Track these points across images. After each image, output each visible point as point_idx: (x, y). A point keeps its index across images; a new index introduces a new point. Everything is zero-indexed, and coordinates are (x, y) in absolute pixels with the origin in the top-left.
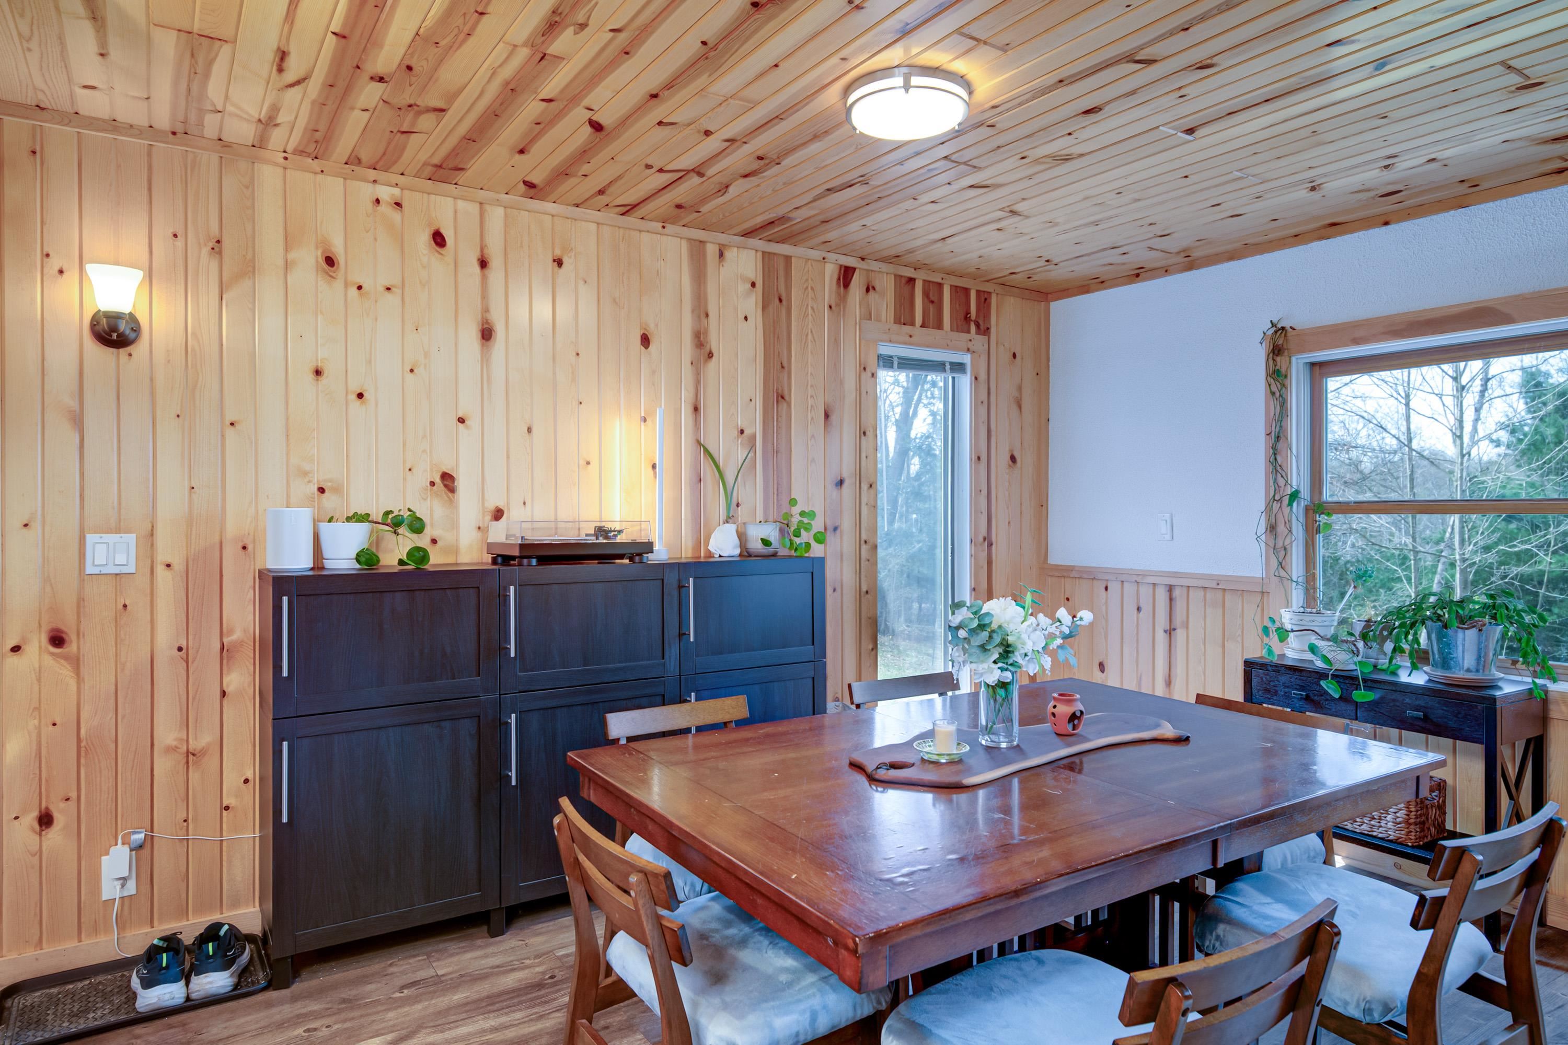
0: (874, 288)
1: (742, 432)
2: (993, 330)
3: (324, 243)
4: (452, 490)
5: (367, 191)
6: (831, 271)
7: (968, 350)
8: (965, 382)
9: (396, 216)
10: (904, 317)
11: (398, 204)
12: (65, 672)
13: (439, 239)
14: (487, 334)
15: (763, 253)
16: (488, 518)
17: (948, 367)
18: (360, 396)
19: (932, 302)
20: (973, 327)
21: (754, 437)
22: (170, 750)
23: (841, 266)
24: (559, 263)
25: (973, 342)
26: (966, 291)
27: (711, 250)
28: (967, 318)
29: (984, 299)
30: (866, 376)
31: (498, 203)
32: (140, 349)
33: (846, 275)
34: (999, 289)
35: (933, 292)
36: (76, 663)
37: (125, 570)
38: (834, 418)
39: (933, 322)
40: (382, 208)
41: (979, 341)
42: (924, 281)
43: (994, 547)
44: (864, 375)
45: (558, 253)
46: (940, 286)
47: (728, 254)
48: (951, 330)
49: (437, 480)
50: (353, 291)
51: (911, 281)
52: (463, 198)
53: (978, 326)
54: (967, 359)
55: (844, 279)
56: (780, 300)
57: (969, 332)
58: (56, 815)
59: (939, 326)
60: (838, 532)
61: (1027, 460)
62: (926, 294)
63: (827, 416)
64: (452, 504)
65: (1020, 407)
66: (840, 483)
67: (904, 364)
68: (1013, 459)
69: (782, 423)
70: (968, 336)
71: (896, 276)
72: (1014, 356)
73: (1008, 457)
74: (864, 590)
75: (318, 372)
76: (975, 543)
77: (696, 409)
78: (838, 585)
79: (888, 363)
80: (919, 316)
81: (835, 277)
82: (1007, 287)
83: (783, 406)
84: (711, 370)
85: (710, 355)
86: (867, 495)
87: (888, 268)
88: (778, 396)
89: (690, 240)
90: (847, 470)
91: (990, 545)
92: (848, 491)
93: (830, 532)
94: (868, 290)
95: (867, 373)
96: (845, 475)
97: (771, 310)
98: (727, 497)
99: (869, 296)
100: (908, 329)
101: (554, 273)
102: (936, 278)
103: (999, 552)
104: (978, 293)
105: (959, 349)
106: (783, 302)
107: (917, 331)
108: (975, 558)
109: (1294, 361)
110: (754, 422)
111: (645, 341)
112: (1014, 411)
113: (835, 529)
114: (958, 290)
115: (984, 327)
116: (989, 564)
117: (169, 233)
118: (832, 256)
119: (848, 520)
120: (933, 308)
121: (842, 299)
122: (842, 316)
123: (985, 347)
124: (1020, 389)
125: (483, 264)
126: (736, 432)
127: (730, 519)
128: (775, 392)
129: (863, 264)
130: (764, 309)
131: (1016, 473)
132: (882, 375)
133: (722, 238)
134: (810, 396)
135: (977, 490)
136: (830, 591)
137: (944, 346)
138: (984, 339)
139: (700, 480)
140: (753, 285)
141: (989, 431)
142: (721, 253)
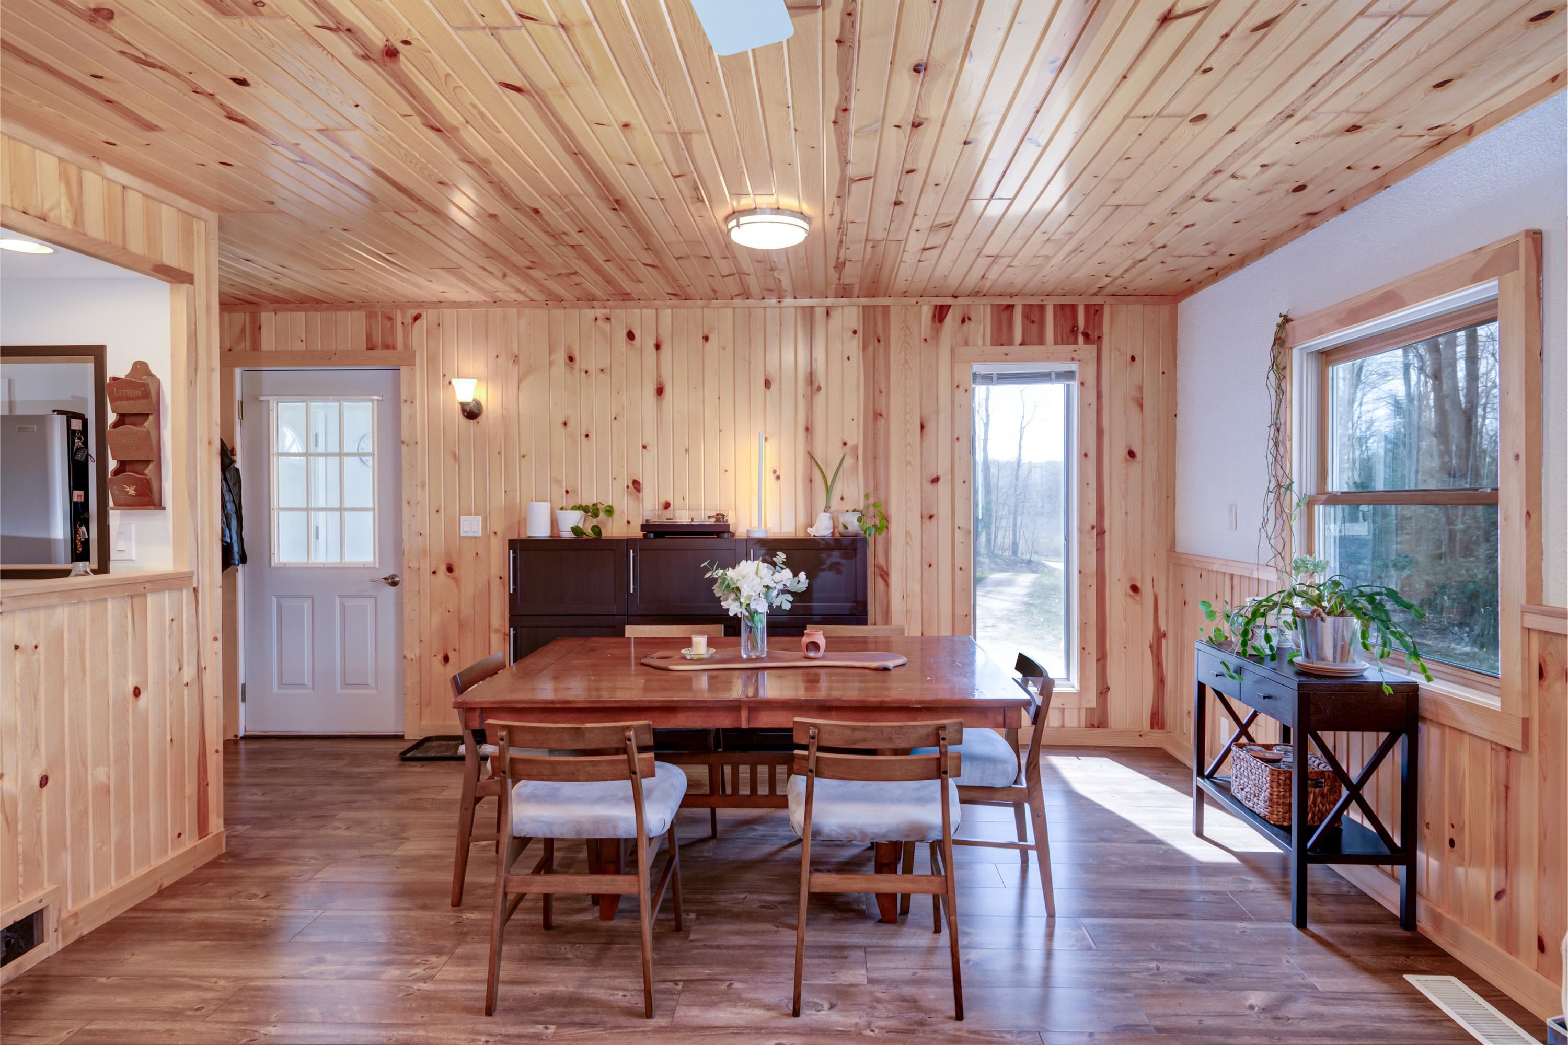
0: (969, 319)
1: (845, 444)
2: (1106, 339)
3: (569, 349)
4: (638, 490)
5: (590, 313)
6: (926, 312)
7: (1073, 359)
8: (1075, 385)
9: (606, 326)
10: (1001, 337)
11: (607, 319)
12: (453, 585)
13: (631, 336)
14: (660, 391)
15: (864, 307)
16: (661, 507)
17: (1053, 376)
18: (587, 436)
19: (1033, 322)
20: (1081, 339)
21: (856, 448)
22: (497, 631)
23: (936, 306)
24: (706, 338)
25: (1078, 352)
26: (1073, 308)
27: (820, 313)
28: (1074, 330)
29: (1094, 312)
30: (959, 393)
31: (667, 307)
32: (482, 419)
33: (940, 313)
34: (1111, 300)
35: (1034, 314)
36: (456, 580)
37: (476, 535)
38: (929, 428)
39: (1034, 337)
40: (599, 322)
41: (1086, 350)
42: (1024, 305)
43: (1107, 536)
44: (957, 392)
45: (706, 332)
46: (1042, 307)
47: (834, 314)
48: (1055, 344)
49: (631, 485)
50: (583, 373)
51: (1010, 307)
52: (646, 307)
53: (1086, 336)
54: (1074, 367)
55: (939, 315)
56: (879, 341)
57: (1076, 343)
58: (450, 656)
59: (1041, 342)
60: (934, 519)
61: (1150, 456)
62: (1026, 316)
63: (922, 427)
64: (638, 500)
65: (1141, 406)
66: (936, 480)
67: (1005, 378)
68: (1132, 454)
69: (881, 434)
70: (1074, 347)
71: (992, 305)
72: (1133, 358)
73: (1125, 452)
74: (957, 566)
75: (565, 424)
76: (1081, 531)
77: (807, 429)
78: (934, 562)
79: (988, 379)
80: (1018, 336)
81: (930, 315)
82: (1124, 296)
83: (881, 422)
84: (820, 398)
85: (819, 389)
86: (960, 489)
87: (984, 300)
88: (878, 415)
89: (803, 307)
90: (942, 470)
91: (1101, 533)
92: (943, 487)
93: (926, 520)
94: (963, 321)
95: (962, 389)
96: (940, 473)
97: (870, 349)
98: (828, 490)
99: (966, 325)
100: (1005, 349)
101: (703, 346)
102: (1035, 301)
103: (1114, 539)
104: (1087, 307)
105: (1065, 360)
106: (882, 342)
107: (1015, 349)
108: (1081, 544)
109: (1295, 352)
110: (855, 436)
111: (767, 384)
112: (1134, 410)
113: (931, 517)
114: (1063, 306)
115: (1092, 337)
116: (1100, 550)
117: (495, 355)
118: (927, 299)
119: (943, 510)
120: (1034, 328)
121: (937, 332)
122: (937, 346)
123: (1094, 354)
124: (1140, 388)
125: (658, 347)
126: (841, 444)
127: (827, 509)
128: (875, 412)
129: (960, 301)
130: (864, 349)
131: (1135, 467)
132: (980, 390)
133: (829, 302)
134: (907, 413)
135: (1083, 484)
136: (926, 566)
137: (1048, 359)
138: (1093, 348)
139: (811, 481)
140: (855, 332)
141: (1100, 432)
142: (828, 313)
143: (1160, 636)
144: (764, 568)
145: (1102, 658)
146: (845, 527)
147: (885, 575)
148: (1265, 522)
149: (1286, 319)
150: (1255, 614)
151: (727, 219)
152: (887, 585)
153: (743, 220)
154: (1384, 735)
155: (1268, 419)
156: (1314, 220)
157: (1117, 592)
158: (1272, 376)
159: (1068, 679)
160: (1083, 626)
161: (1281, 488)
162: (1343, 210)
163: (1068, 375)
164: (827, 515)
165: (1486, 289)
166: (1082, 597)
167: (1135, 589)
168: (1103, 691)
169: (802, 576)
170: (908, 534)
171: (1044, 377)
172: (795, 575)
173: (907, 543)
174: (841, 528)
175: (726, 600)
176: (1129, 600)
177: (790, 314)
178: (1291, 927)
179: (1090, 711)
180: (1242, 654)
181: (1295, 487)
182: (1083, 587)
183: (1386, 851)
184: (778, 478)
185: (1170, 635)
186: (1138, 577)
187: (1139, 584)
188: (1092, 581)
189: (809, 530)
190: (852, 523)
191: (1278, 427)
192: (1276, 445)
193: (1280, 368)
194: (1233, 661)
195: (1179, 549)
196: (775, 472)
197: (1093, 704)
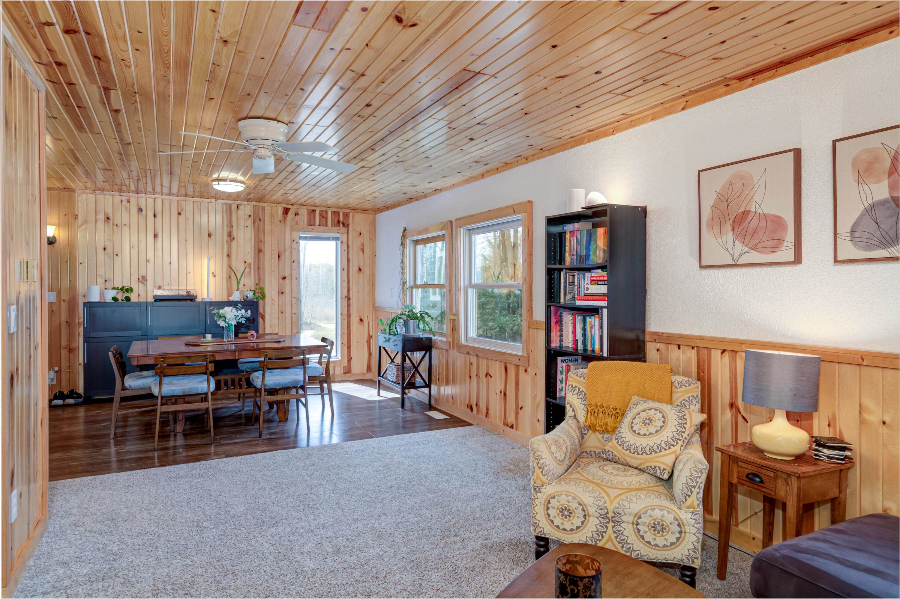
0: (298, 214)
1: (246, 262)
2: (350, 226)
3: (106, 214)
4: (145, 280)
5: (119, 198)
6: (280, 210)
7: (339, 232)
8: (339, 242)
9: (128, 204)
10: (311, 223)
11: (128, 201)
13: (140, 210)
14: (155, 236)
15: (254, 205)
16: (157, 288)
18: (117, 255)
19: (323, 217)
20: (341, 225)
21: (250, 264)
23: (284, 208)
24: (180, 214)
25: (340, 230)
26: (338, 213)
27: (234, 207)
28: (339, 222)
29: (346, 215)
32: (56, 245)
33: (286, 211)
34: (352, 211)
35: (323, 214)
37: (52, 301)
38: (282, 257)
39: (324, 224)
40: (124, 202)
41: (342, 229)
42: (320, 210)
43: (351, 300)
44: (293, 243)
45: (179, 211)
46: (326, 212)
47: (241, 207)
48: (331, 226)
49: (140, 278)
50: (115, 226)
51: (314, 211)
53: (343, 224)
54: (338, 235)
56: (260, 220)
57: (339, 226)
59: (326, 225)
60: (284, 294)
61: (366, 270)
62: (321, 215)
63: (279, 257)
64: (145, 285)
65: (363, 251)
66: (284, 278)
67: (311, 238)
68: (360, 269)
69: (261, 259)
70: (339, 228)
71: (307, 210)
72: (360, 234)
73: (357, 269)
74: (293, 313)
75: (105, 249)
76: (341, 298)
77: (228, 256)
78: (284, 311)
79: (306, 238)
80: (317, 222)
81: (282, 212)
82: (357, 210)
83: (261, 254)
84: (234, 243)
85: (234, 239)
86: (295, 282)
87: (304, 207)
88: (260, 251)
89: (226, 204)
90: (287, 274)
91: (349, 299)
92: (287, 281)
93: (280, 294)
94: (296, 215)
95: (295, 242)
96: (286, 275)
97: (256, 224)
98: (238, 283)
99: (297, 217)
100: (312, 227)
101: (178, 217)
102: (325, 209)
103: (353, 301)
104: (344, 213)
105: (336, 233)
106: (262, 221)
107: (316, 227)
108: (341, 303)
109: (408, 240)
110: (250, 259)
111: (210, 235)
112: (361, 252)
113: (282, 293)
114: (335, 212)
115: (346, 225)
116: (349, 306)
117: (64, 214)
118: (281, 205)
119: (287, 290)
120: (324, 220)
121: (285, 218)
122: (285, 224)
123: (346, 231)
124: (363, 245)
125: (155, 216)
126: (243, 262)
127: (238, 289)
128: (258, 249)
129: (294, 207)
130: (254, 223)
131: (361, 274)
132: (302, 243)
133: (238, 202)
134: (272, 250)
135: (342, 281)
136: (280, 313)
137: (329, 232)
138: (346, 228)
139: (230, 277)
140: (250, 216)
141: (348, 260)
142: (238, 207)
143: (370, 337)
144: (234, 310)
145: (349, 347)
146: (247, 297)
147: (263, 317)
148: (399, 294)
149: (405, 230)
150: (393, 321)
151: (214, 180)
152: (264, 320)
153: (220, 182)
154: (424, 352)
155: (400, 261)
156: (411, 200)
157: (354, 321)
158: (401, 247)
159: (336, 356)
160: (342, 334)
161: (404, 283)
162: (418, 200)
163: (337, 239)
164: (238, 292)
165: (442, 233)
166: (342, 323)
167: (361, 320)
168: (350, 360)
169: (249, 312)
170: (273, 300)
171: (327, 239)
172: (246, 311)
173: (272, 304)
174: (245, 298)
175: (219, 320)
176: (360, 325)
177: (219, 207)
178: (401, 409)
179: (344, 367)
180: (390, 334)
181: (408, 283)
182: (342, 320)
183: (424, 385)
184: (215, 276)
185: (374, 337)
186: (362, 316)
187: (363, 318)
188: (346, 317)
189: (230, 298)
190: (250, 295)
191: (403, 263)
192: (402, 269)
193: (403, 245)
194: (387, 336)
195: (376, 305)
196: (213, 273)
197: (346, 364)
